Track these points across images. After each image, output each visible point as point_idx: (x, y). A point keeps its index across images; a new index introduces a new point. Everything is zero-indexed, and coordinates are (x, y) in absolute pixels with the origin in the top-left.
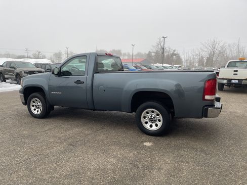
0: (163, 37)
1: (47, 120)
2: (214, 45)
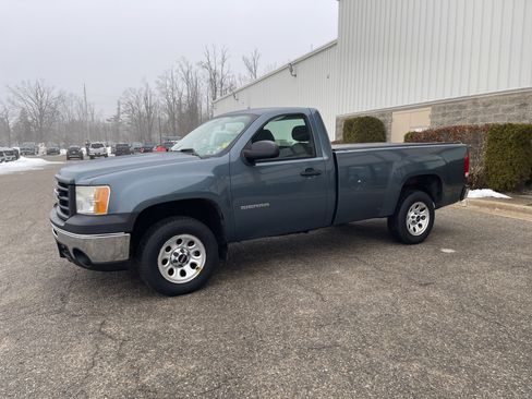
2: (38, 93)
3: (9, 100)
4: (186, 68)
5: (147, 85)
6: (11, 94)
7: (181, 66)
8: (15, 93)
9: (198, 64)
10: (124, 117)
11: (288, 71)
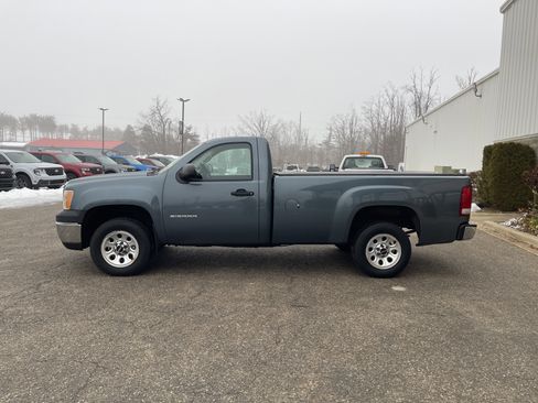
0: (181, 100)
1: (159, 276)
2: (261, 121)
3: (239, 128)
4: (391, 93)
5: (354, 110)
6: (241, 123)
7: (386, 91)
8: (244, 122)
9: (403, 88)
10: (333, 142)
11: (473, 92)
